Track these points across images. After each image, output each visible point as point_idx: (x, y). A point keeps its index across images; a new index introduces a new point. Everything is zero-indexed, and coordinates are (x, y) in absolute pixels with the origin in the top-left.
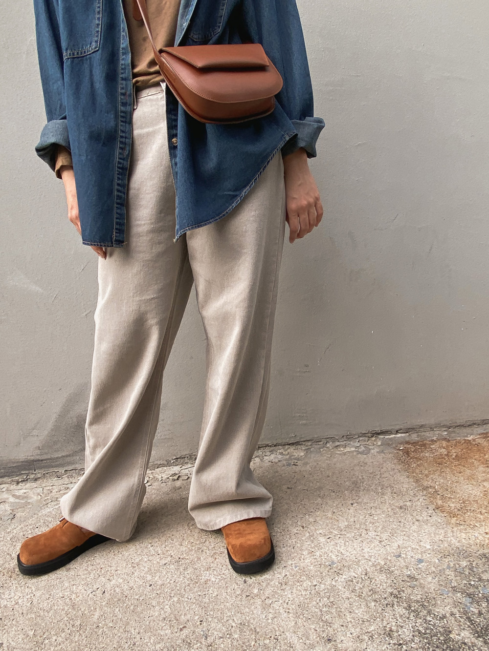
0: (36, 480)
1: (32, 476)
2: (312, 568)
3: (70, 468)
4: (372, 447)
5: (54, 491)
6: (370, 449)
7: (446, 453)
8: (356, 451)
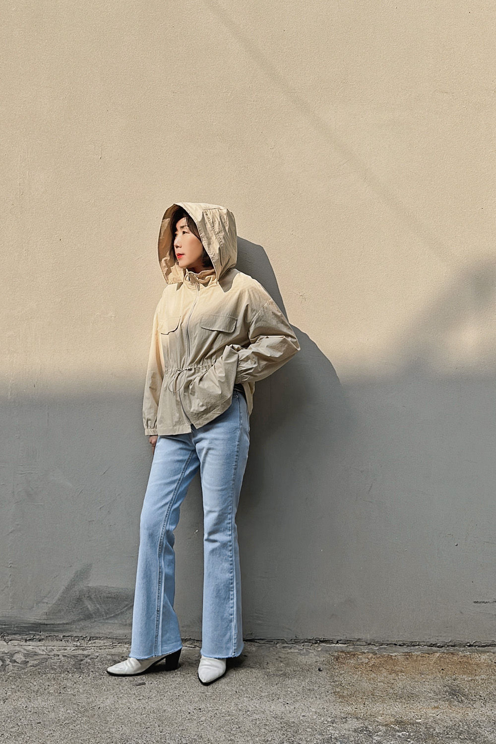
0: (40, 641)
1: (38, 637)
2: (234, 711)
3: (67, 634)
4: (313, 651)
5: (55, 650)
6: (309, 652)
7: (366, 662)
8: (298, 652)
